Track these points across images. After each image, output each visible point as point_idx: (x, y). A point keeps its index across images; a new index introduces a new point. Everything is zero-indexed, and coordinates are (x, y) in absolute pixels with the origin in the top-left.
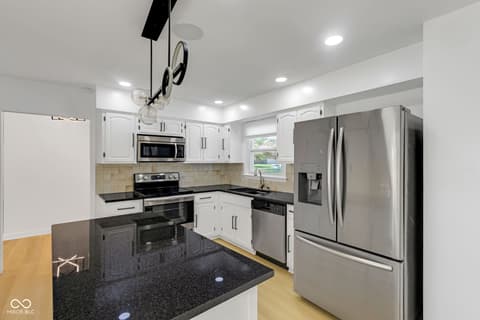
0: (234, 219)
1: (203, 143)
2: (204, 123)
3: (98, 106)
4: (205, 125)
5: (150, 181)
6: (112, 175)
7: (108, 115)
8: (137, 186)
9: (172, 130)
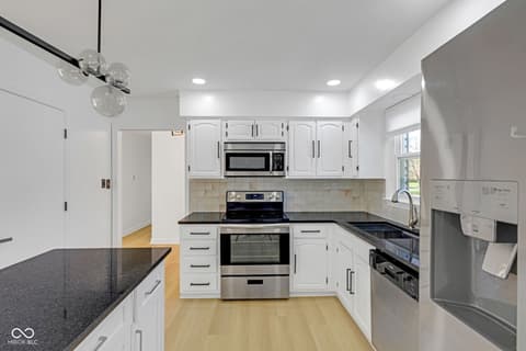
0: (350, 273)
1: (316, 150)
2: (316, 119)
3: (182, 114)
4: (319, 123)
5: (244, 200)
6: (206, 191)
7: (192, 123)
8: (230, 205)
9: (269, 133)
